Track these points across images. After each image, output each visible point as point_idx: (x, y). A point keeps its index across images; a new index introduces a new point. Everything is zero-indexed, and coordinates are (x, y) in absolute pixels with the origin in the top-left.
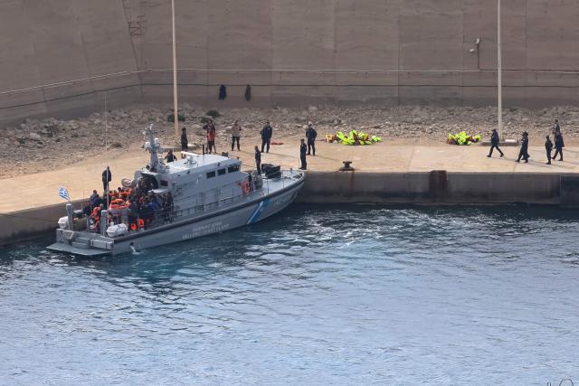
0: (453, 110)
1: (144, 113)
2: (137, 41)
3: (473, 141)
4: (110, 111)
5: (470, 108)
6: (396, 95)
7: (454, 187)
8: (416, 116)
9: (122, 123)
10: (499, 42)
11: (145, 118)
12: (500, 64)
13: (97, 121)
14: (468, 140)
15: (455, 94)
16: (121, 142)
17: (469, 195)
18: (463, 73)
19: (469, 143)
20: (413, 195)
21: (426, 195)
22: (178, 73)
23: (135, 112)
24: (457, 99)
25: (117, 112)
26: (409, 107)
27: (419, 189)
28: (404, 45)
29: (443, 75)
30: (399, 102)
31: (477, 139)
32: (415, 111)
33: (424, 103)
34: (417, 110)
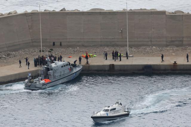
0: (115, 48)
2: (31, 31)
4: (24, 49)
5: (120, 47)
6: (100, 44)
7: (116, 68)
8: (106, 49)
9: (27, 52)
10: (127, 29)
11: (33, 51)
12: (128, 35)
13: (21, 52)
15: (116, 43)
17: (120, 70)
18: (118, 38)
20: (105, 71)
21: (108, 71)
22: (42, 39)
23: (31, 49)
24: (116, 45)
25: (26, 49)
26: (104, 47)
27: (107, 69)
28: (102, 31)
29: (113, 39)
30: (101, 46)
33: (108, 46)
34: (106, 48)
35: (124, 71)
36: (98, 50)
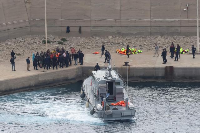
0: (176, 38)
1: (31, 39)
2: (28, 6)
3: (185, 52)
4: (15, 39)
5: (184, 36)
6: (149, 31)
7: (176, 73)
8: (159, 40)
9: (21, 44)
10: (197, 6)
11: (32, 42)
12: (198, 16)
13: (9, 43)
14: (183, 51)
15: (177, 30)
16: (21, 53)
17: (184, 77)
18: (181, 21)
19: (184, 53)
20: (157, 78)
21: (163, 78)
22: (47, 21)
23: (27, 39)
24: (178, 32)
25: (18, 39)
26: (155, 36)
27: (160, 75)
28: (152, 7)
29: (172, 21)
30: (151, 34)
31: (187, 51)
32: (158, 38)
33: (162, 34)
34: (159, 38)
35: (191, 78)
36: (146, 41)
